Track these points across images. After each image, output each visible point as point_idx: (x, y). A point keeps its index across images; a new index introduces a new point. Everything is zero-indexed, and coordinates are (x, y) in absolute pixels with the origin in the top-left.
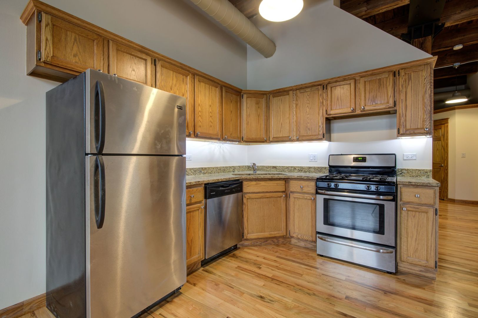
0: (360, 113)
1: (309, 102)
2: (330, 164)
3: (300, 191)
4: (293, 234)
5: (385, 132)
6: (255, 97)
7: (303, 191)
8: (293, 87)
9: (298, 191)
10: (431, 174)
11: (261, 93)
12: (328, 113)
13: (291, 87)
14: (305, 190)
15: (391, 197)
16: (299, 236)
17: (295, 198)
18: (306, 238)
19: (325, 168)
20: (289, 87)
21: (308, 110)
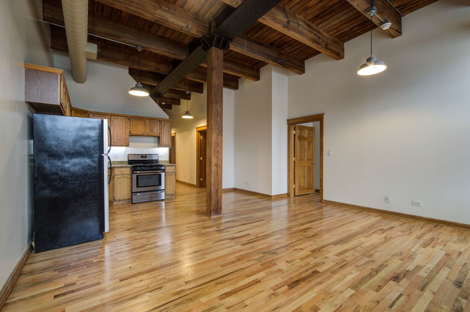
0: (146, 135)
1: (119, 125)
2: (129, 159)
3: (121, 174)
4: (117, 198)
5: (153, 144)
6: (80, 114)
7: (123, 174)
8: (109, 113)
9: (120, 174)
10: (169, 162)
11: (84, 111)
12: (131, 133)
13: (108, 113)
14: (124, 173)
15: (163, 171)
16: (121, 199)
17: (117, 178)
18: (124, 198)
19: (126, 161)
20: (106, 113)
21: (119, 129)
